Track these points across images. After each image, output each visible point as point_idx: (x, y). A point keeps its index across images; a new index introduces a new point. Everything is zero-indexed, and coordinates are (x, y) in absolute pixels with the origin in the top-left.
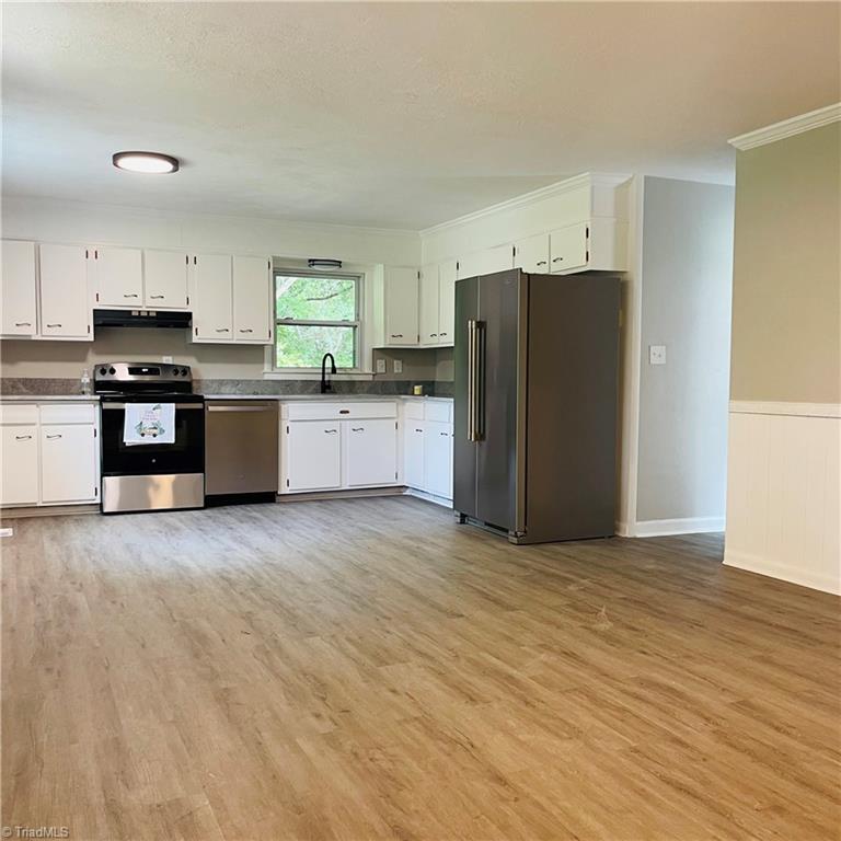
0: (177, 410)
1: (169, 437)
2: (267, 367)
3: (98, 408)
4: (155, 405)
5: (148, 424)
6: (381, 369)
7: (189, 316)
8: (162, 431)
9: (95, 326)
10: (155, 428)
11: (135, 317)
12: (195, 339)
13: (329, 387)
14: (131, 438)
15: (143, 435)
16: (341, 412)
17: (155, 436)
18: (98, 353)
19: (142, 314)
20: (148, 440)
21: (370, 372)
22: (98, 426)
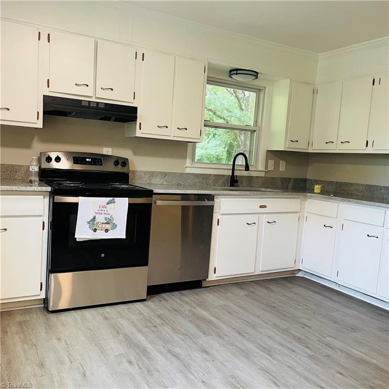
0: (130, 204)
1: (120, 233)
2: (188, 162)
3: (47, 199)
4: (109, 199)
5: (101, 219)
6: (271, 167)
7: (134, 110)
8: (114, 226)
9: (45, 113)
10: (108, 223)
11: (85, 107)
12: (139, 133)
13: (237, 181)
14: (83, 233)
15: (95, 230)
16: (261, 207)
17: (107, 231)
18: (44, 140)
19: (91, 105)
20: (101, 235)
21: (264, 169)
22: (46, 218)
